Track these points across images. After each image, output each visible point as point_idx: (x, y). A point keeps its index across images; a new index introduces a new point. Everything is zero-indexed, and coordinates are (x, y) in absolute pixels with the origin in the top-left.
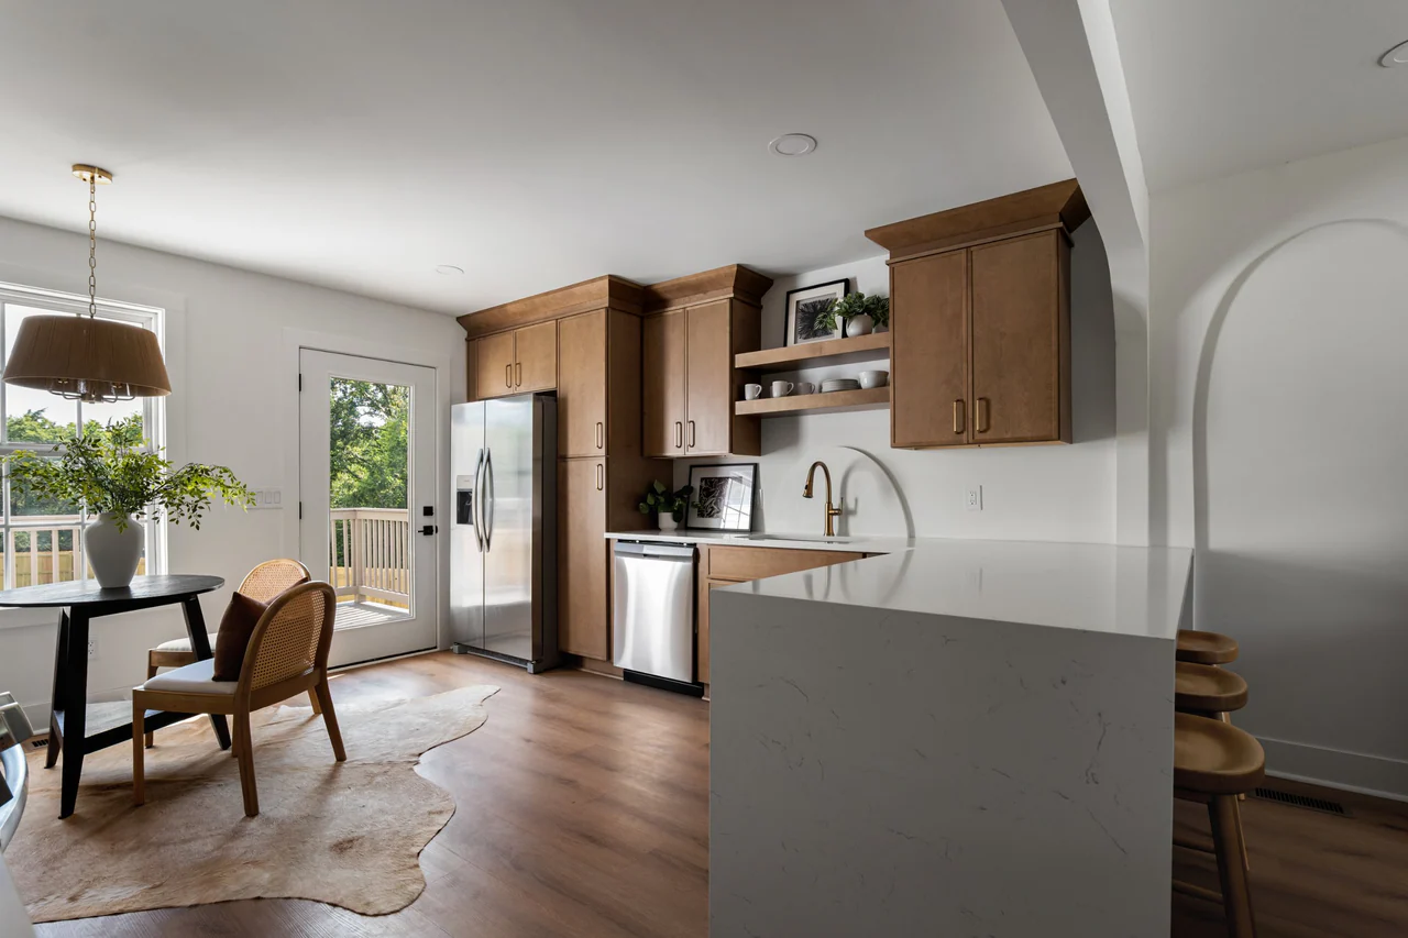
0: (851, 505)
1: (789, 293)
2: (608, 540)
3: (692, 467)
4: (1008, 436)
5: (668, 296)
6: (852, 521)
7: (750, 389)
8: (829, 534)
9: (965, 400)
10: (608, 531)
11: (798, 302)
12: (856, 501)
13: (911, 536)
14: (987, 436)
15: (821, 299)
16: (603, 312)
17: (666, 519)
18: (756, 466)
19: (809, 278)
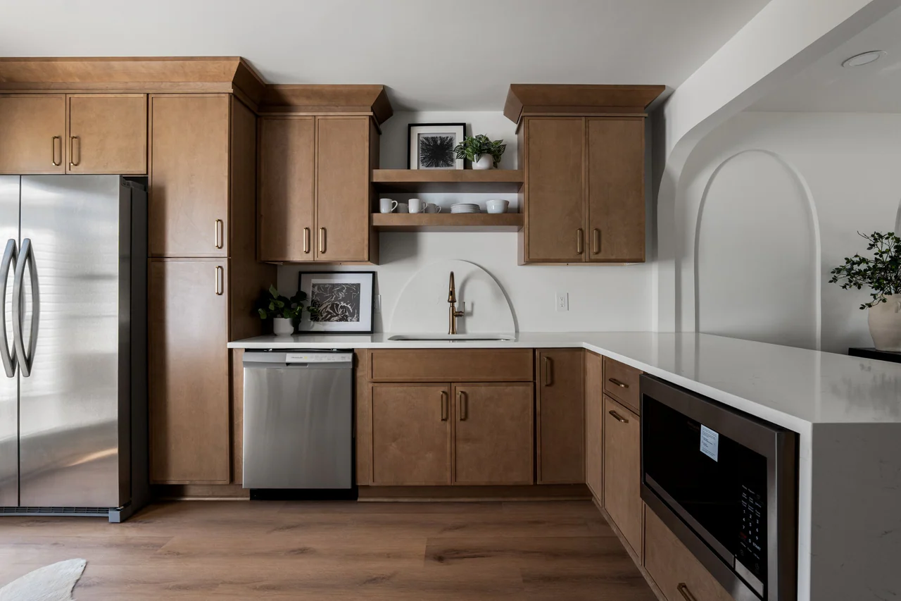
0: (468, 308)
1: (410, 126)
2: (230, 351)
3: (301, 273)
4: (613, 257)
5: (295, 101)
6: (469, 321)
7: (385, 205)
8: (453, 333)
9: (583, 229)
10: (230, 340)
11: (419, 134)
12: (473, 305)
13: (517, 331)
14: (600, 257)
15: (444, 136)
16: (226, 99)
17: (284, 325)
18: (374, 274)
19: (426, 117)
